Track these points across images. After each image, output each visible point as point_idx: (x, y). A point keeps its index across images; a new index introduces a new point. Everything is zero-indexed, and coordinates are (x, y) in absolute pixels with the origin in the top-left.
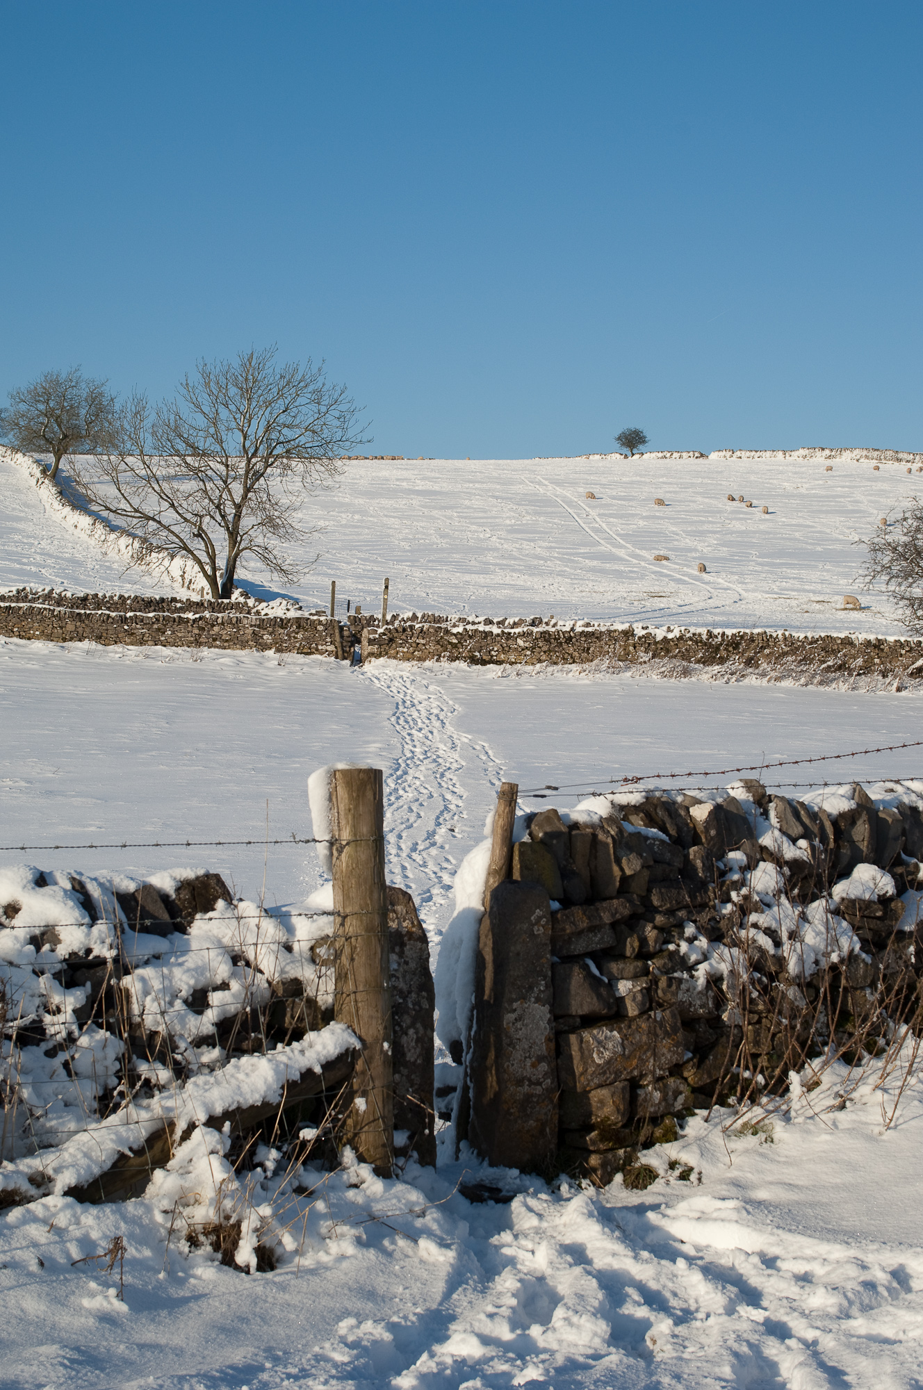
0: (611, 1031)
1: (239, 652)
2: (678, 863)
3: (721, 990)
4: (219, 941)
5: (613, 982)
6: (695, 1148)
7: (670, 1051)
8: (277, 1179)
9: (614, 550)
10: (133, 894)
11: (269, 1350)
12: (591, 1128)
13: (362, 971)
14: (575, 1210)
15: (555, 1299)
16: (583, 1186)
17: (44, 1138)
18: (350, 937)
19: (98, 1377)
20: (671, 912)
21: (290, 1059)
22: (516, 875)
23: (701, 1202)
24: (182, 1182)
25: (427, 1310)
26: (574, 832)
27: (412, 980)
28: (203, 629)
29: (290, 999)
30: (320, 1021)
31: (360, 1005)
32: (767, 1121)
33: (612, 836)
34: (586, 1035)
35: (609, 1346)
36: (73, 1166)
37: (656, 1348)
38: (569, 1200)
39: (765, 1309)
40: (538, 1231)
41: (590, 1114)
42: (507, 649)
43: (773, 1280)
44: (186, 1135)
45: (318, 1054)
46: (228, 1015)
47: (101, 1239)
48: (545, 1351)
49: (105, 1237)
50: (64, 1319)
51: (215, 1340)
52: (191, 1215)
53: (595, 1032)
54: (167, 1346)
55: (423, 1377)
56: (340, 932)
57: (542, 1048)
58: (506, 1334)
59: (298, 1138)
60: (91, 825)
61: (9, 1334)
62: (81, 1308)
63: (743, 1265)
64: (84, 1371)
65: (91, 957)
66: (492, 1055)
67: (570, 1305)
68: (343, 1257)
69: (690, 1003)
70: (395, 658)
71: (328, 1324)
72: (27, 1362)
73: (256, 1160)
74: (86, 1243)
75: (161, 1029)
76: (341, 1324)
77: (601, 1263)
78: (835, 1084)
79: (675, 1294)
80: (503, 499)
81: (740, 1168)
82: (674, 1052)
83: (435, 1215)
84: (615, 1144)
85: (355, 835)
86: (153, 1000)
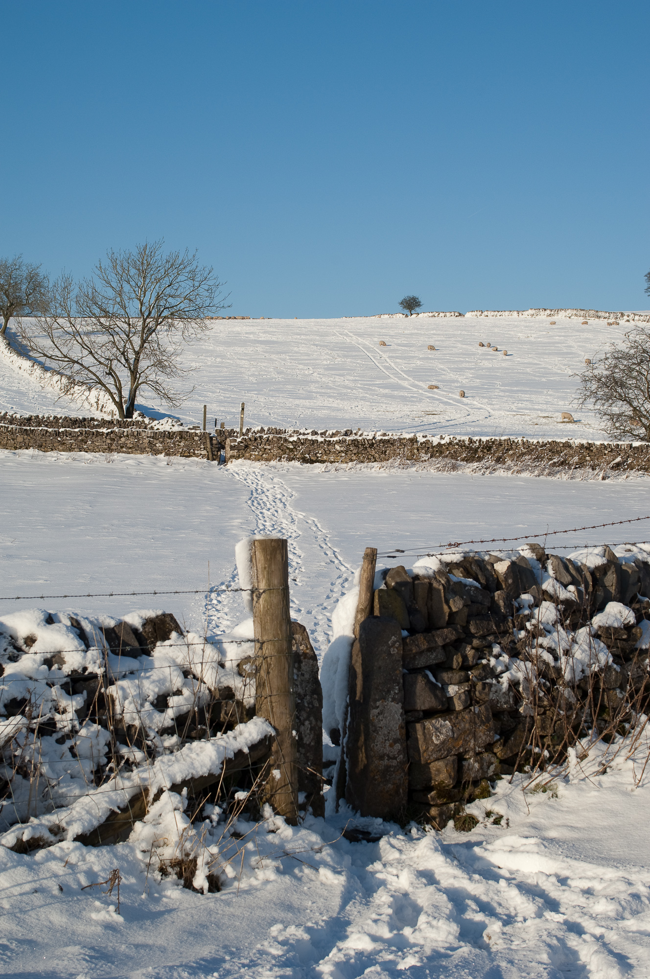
0: (444, 721)
1: (139, 456)
2: (487, 603)
3: (519, 691)
4: (174, 661)
5: (445, 686)
6: (503, 802)
7: (484, 734)
8: (220, 827)
9: (400, 382)
10: (113, 628)
11: (225, 947)
12: (431, 789)
13: (275, 681)
14: (425, 846)
15: (418, 910)
16: (427, 829)
17: (58, 800)
18: (267, 657)
19: (110, 968)
20: (483, 637)
21: (227, 743)
22: (377, 612)
23: (512, 839)
24: (155, 830)
25: (330, 917)
26: (416, 582)
27: (307, 686)
28: (114, 440)
29: (224, 701)
30: (245, 717)
31: (274, 704)
32: (552, 783)
33: (443, 584)
34: (427, 724)
35: (459, 941)
36: (80, 820)
37: (492, 942)
38: (418, 839)
39: (563, 914)
40: (399, 861)
41: (430, 779)
42: (328, 452)
43: (567, 894)
44: (157, 797)
45: (246, 739)
46: (182, 713)
47: (100, 871)
48: (415, 945)
49: (104, 870)
50: (80, 928)
51: (186, 940)
52: (161, 854)
53: (434, 721)
54: (154, 945)
55: (337, 965)
56: (259, 654)
57: (397, 733)
58: (387, 934)
59: (234, 798)
60: (40, 579)
61: (43, 939)
62: (91, 919)
63: (545, 884)
64: (100, 964)
65: (86, 673)
66: (362, 739)
67: (429, 912)
68: (267, 882)
69: (498, 701)
70: (249, 459)
71: (263, 928)
72: (59, 958)
73: (205, 814)
74: (90, 874)
75: (137, 723)
76: (272, 928)
77: (446, 883)
78: (598, 756)
79: (500, 905)
80: (321, 346)
81: (536, 816)
82: (487, 735)
83: (329, 851)
84: (447, 800)
85: (269, 585)
86: (130, 703)
